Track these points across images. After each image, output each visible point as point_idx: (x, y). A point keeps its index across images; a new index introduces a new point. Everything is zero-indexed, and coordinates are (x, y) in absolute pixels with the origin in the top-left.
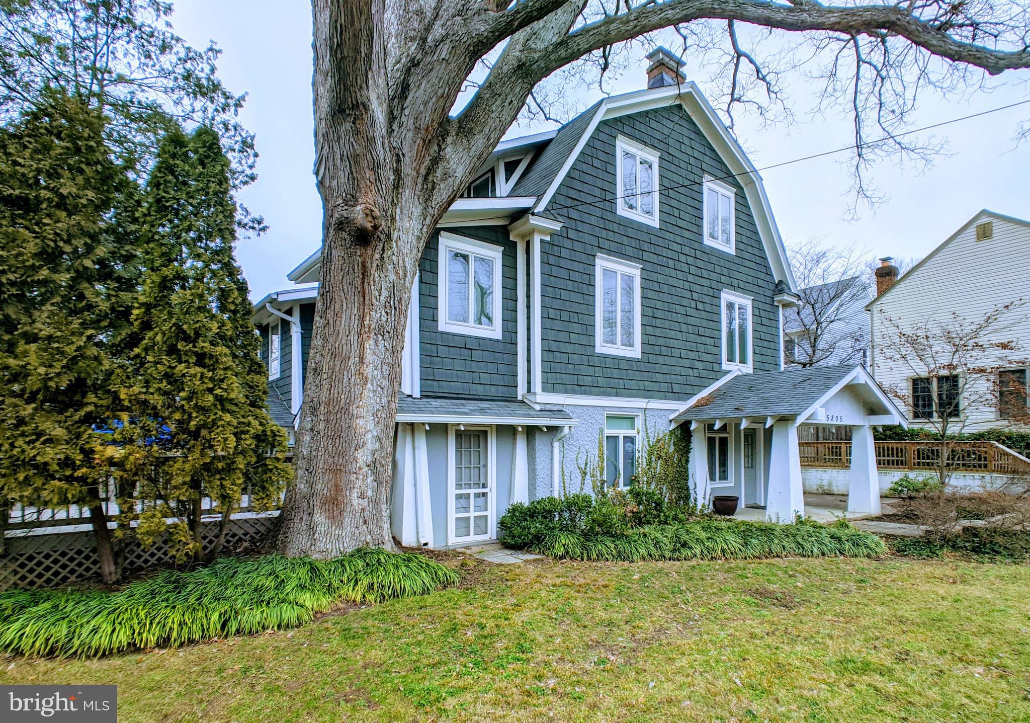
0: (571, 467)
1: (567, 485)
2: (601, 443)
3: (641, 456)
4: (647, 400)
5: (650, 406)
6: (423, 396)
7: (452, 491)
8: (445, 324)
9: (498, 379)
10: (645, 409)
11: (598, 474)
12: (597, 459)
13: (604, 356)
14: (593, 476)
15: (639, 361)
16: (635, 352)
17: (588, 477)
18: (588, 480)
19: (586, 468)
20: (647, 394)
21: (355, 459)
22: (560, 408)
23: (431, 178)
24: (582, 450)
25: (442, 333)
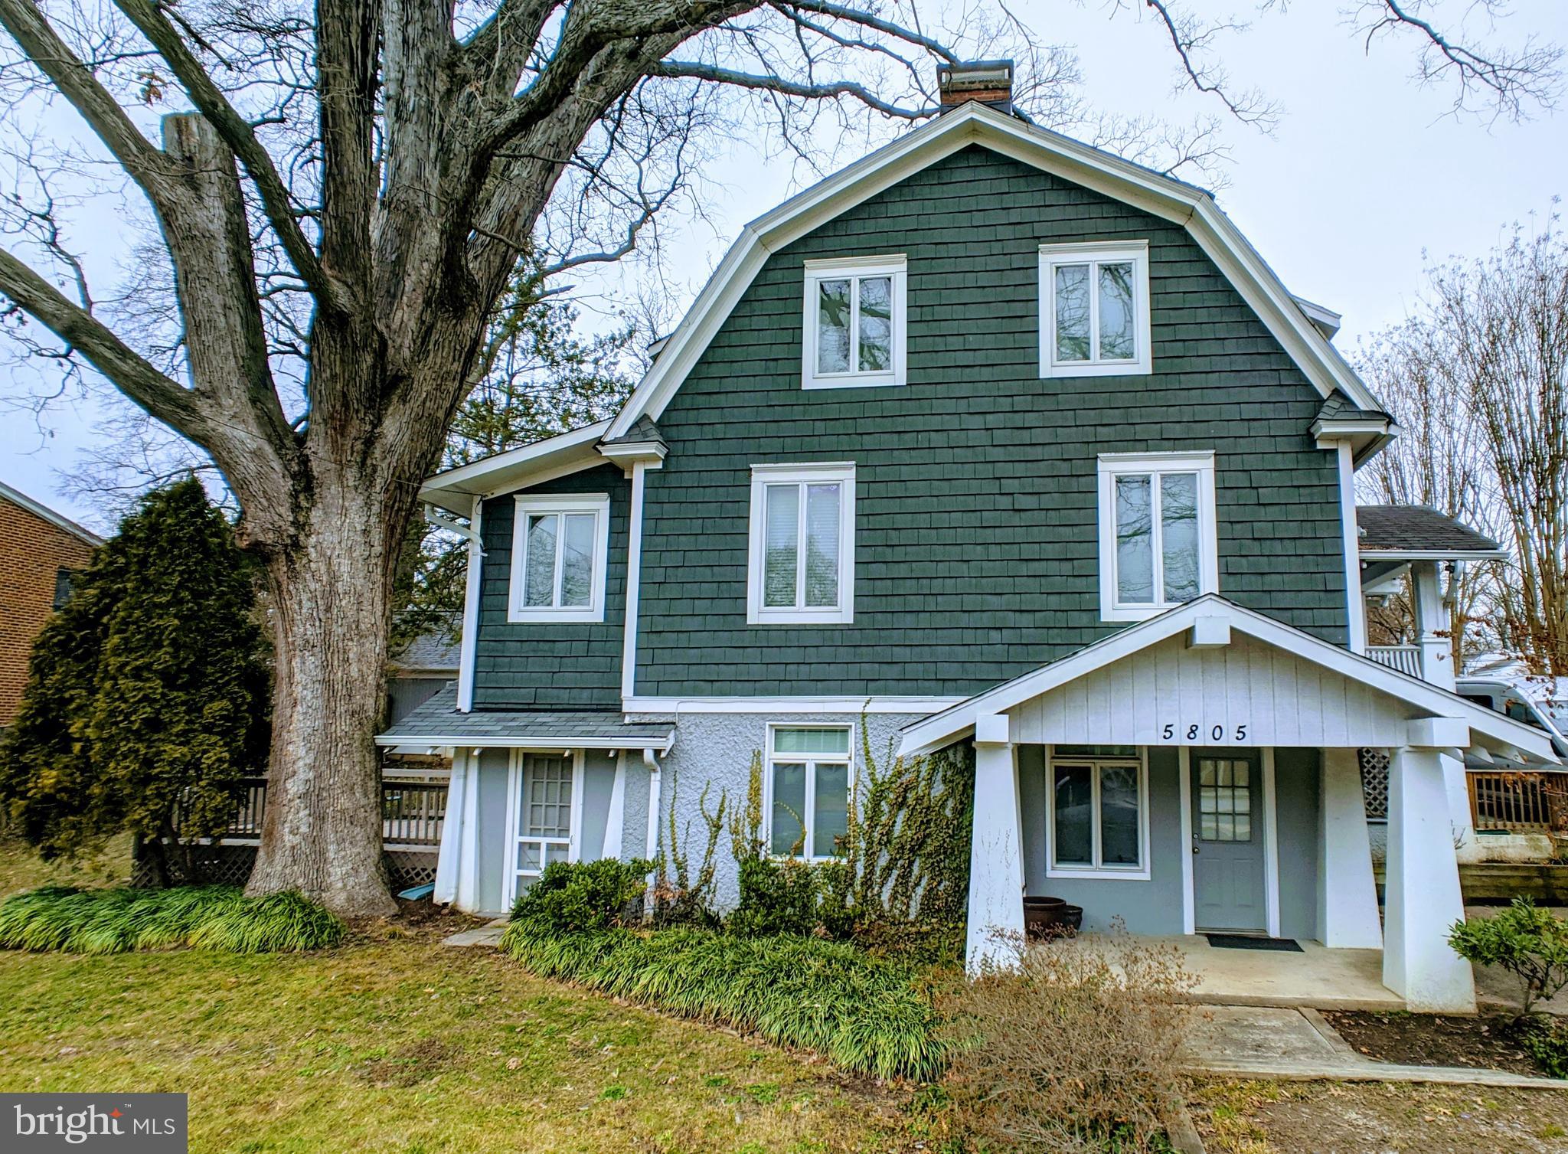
0: (687, 812)
1: (679, 843)
2: (755, 778)
3: (858, 801)
4: (866, 698)
5: (872, 708)
6: (476, 709)
7: (513, 838)
8: (518, 612)
9: (594, 680)
10: (864, 715)
11: (747, 830)
12: (746, 803)
13: (767, 629)
14: (735, 832)
15: (847, 628)
16: (843, 613)
17: (724, 833)
18: (725, 838)
19: (719, 818)
20: (868, 686)
21: (286, 791)
22: (670, 719)
23: (369, 462)
24: (714, 786)
25: (513, 625)
